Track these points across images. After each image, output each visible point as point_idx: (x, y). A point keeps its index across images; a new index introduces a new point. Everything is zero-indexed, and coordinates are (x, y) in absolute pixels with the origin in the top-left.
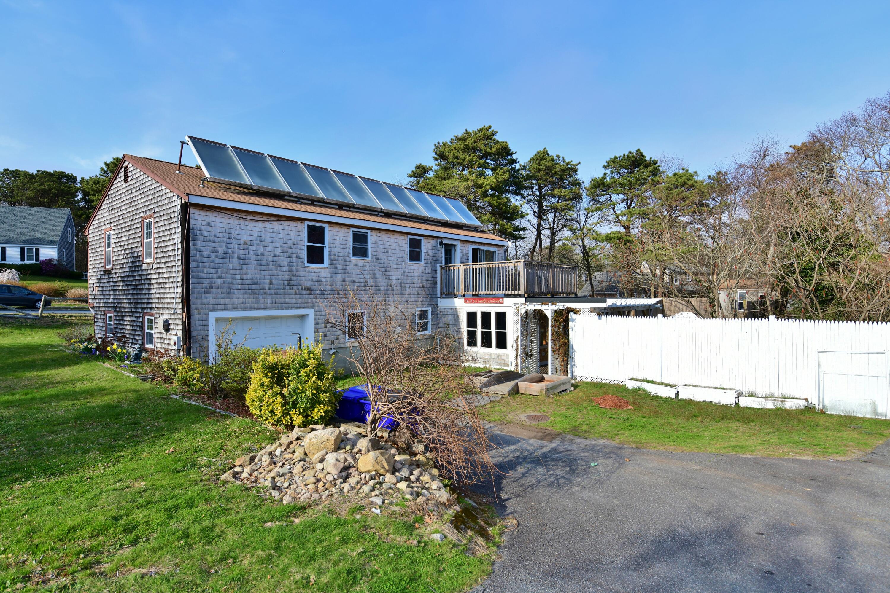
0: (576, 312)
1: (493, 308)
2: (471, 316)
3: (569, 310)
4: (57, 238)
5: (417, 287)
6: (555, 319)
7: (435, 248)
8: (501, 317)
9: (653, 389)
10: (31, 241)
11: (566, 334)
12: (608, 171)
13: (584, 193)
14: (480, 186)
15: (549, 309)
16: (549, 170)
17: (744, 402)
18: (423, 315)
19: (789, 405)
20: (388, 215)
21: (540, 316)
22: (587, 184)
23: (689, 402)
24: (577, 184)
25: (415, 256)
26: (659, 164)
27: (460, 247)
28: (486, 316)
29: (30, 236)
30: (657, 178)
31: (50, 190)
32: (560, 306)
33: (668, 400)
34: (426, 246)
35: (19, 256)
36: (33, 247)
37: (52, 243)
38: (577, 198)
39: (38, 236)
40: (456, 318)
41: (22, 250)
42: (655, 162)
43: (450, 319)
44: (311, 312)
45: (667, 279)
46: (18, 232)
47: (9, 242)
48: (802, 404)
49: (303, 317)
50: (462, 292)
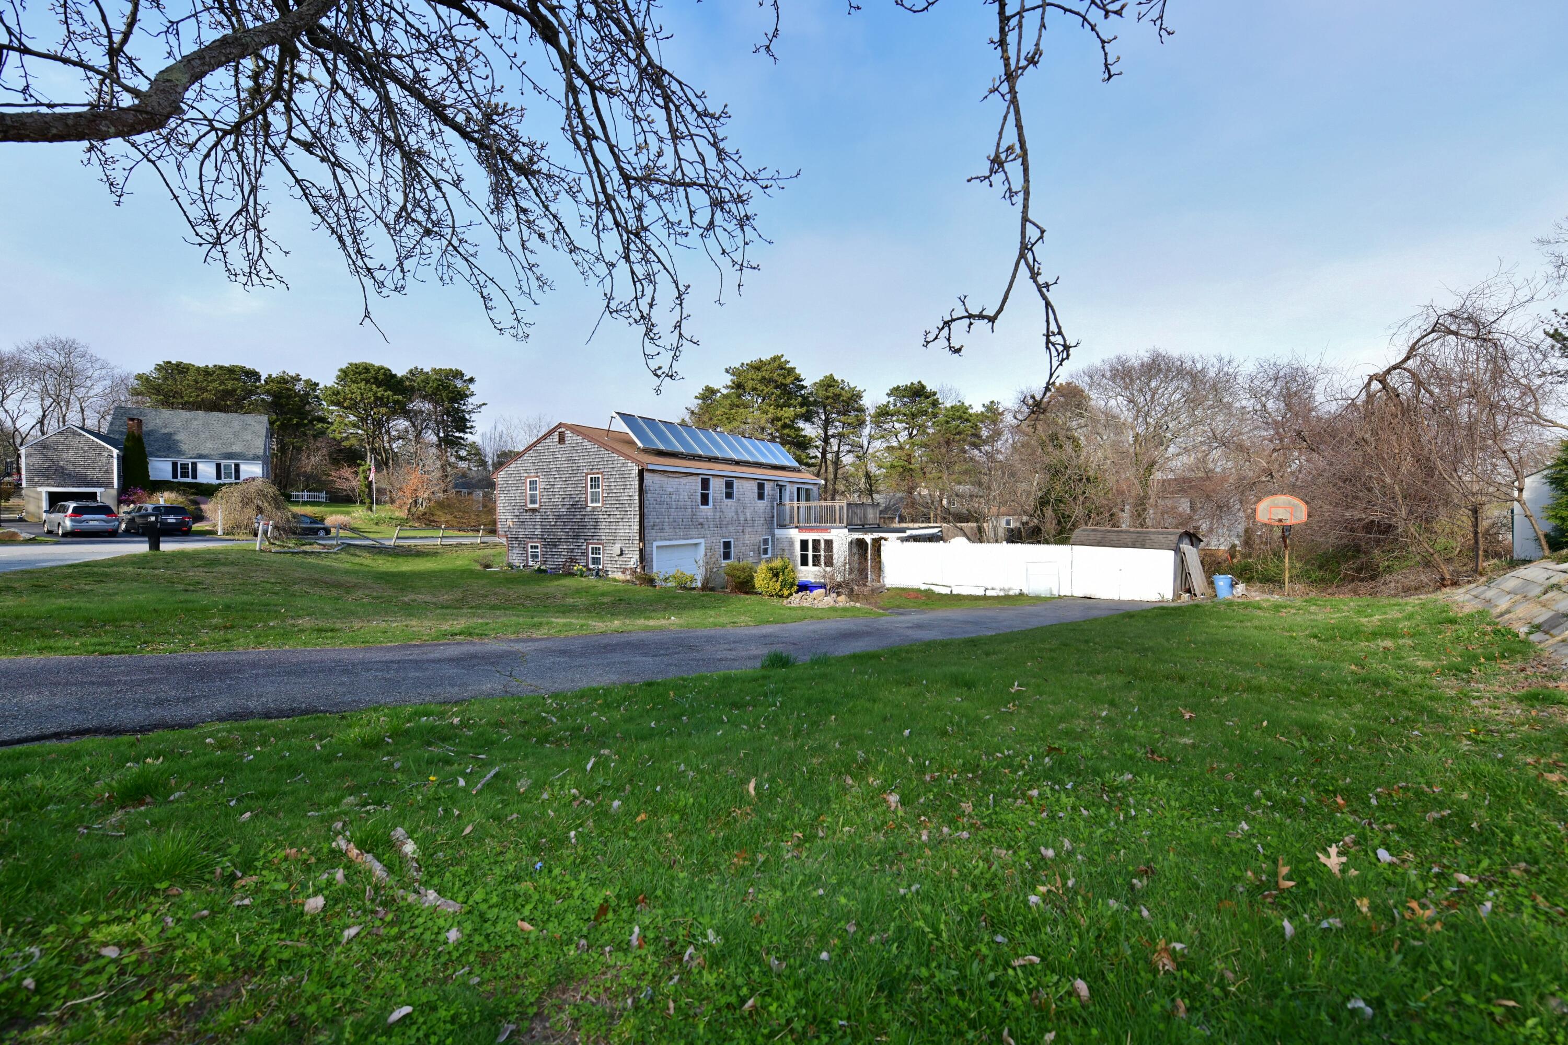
0: (886, 539)
1: (822, 536)
2: (804, 544)
3: (881, 538)
4: (261, 452)
5: (762, 521)
6: (873, 545)
7: (773, 489)
8: (829, 543)
9: (937, 590)
10: (229, 456)
11: (880, 556)
12: (891, 399)
13: (868, 419)
14: (779, 419)
15: (868, 538)
16: (837, 397)
17: (989, 593)
18: (765, 541)
19: (1011, 593)
20: (737, 463)
21: (861, 544)
22: (872, 411)
23: (958, 595)
24: (861, 410)
25: (761, 496)
26: (938, 396)
27: (789, 487)
28: (816, 543)
29: (226, 449)
30: (937, 410)
31: (234, 390)
32: (876, 535)
33: (946, 595)
34: (768, 487)
35: (214, 472)
36: (232, 463)
37: (255, 458)
38: (861, 423)
39: (236, 449)
40: (791, 544)
41: (218, 466)
42: (935, 394)
43: (785, 545)
44: (702, 541)
45: (945, 502)
46: (209, 444)
47: (201, 457)
48: (1017, 592)
49: (696, 545)
50: (796, 524)
